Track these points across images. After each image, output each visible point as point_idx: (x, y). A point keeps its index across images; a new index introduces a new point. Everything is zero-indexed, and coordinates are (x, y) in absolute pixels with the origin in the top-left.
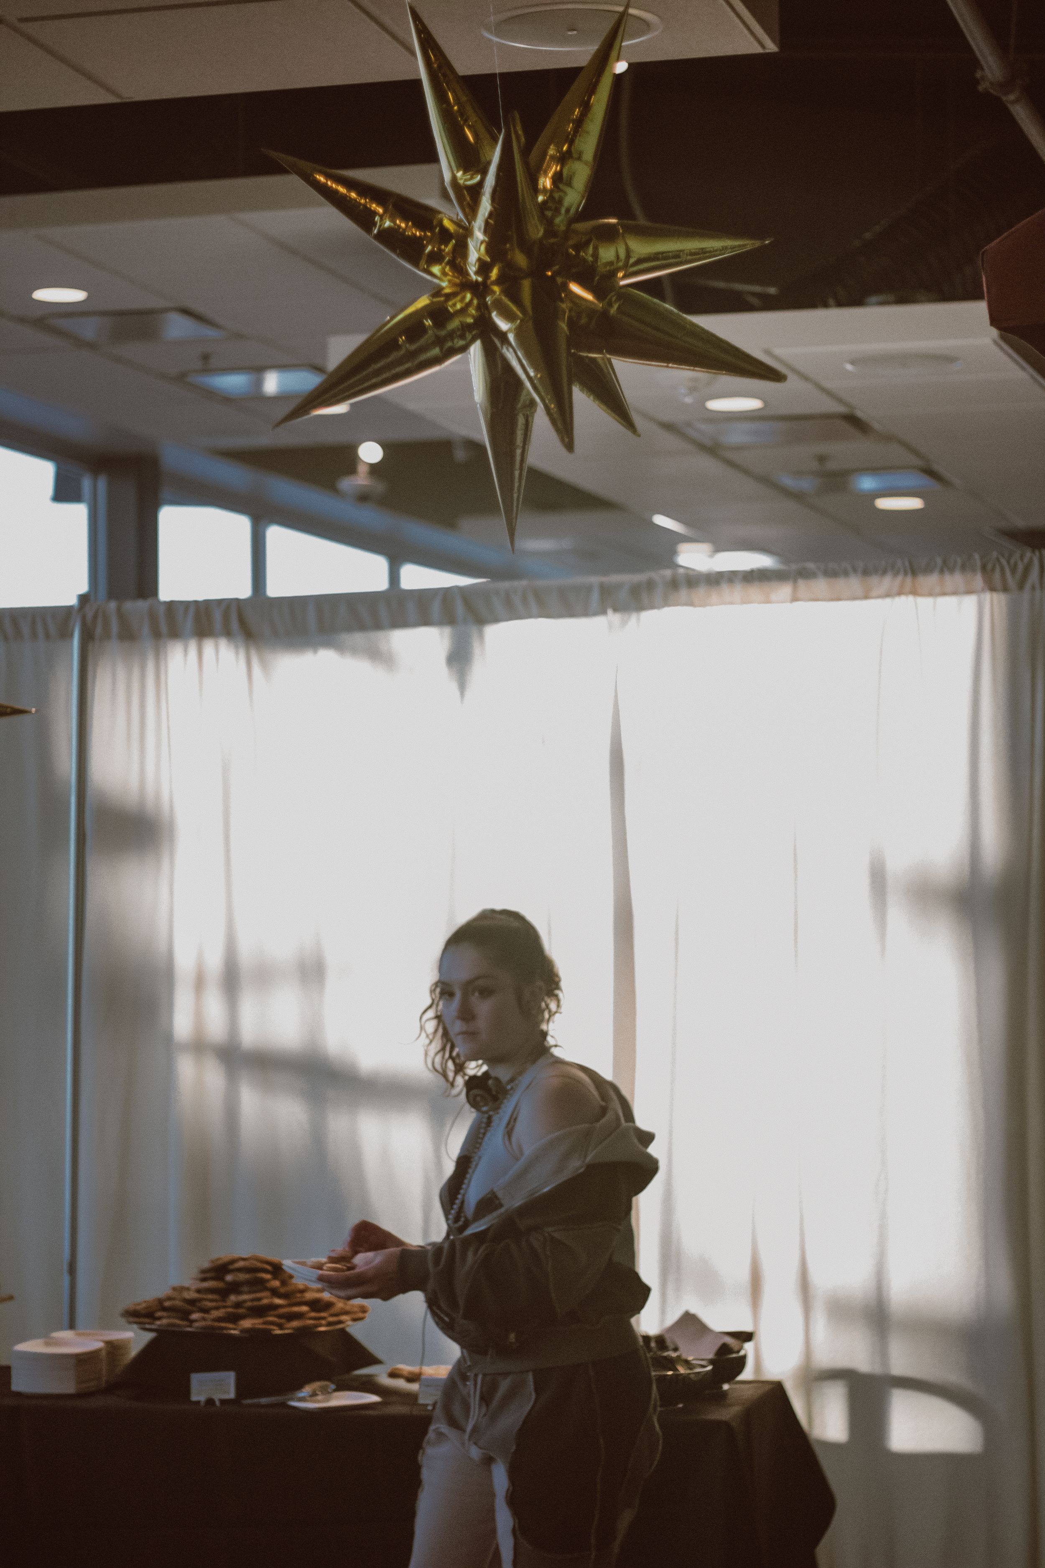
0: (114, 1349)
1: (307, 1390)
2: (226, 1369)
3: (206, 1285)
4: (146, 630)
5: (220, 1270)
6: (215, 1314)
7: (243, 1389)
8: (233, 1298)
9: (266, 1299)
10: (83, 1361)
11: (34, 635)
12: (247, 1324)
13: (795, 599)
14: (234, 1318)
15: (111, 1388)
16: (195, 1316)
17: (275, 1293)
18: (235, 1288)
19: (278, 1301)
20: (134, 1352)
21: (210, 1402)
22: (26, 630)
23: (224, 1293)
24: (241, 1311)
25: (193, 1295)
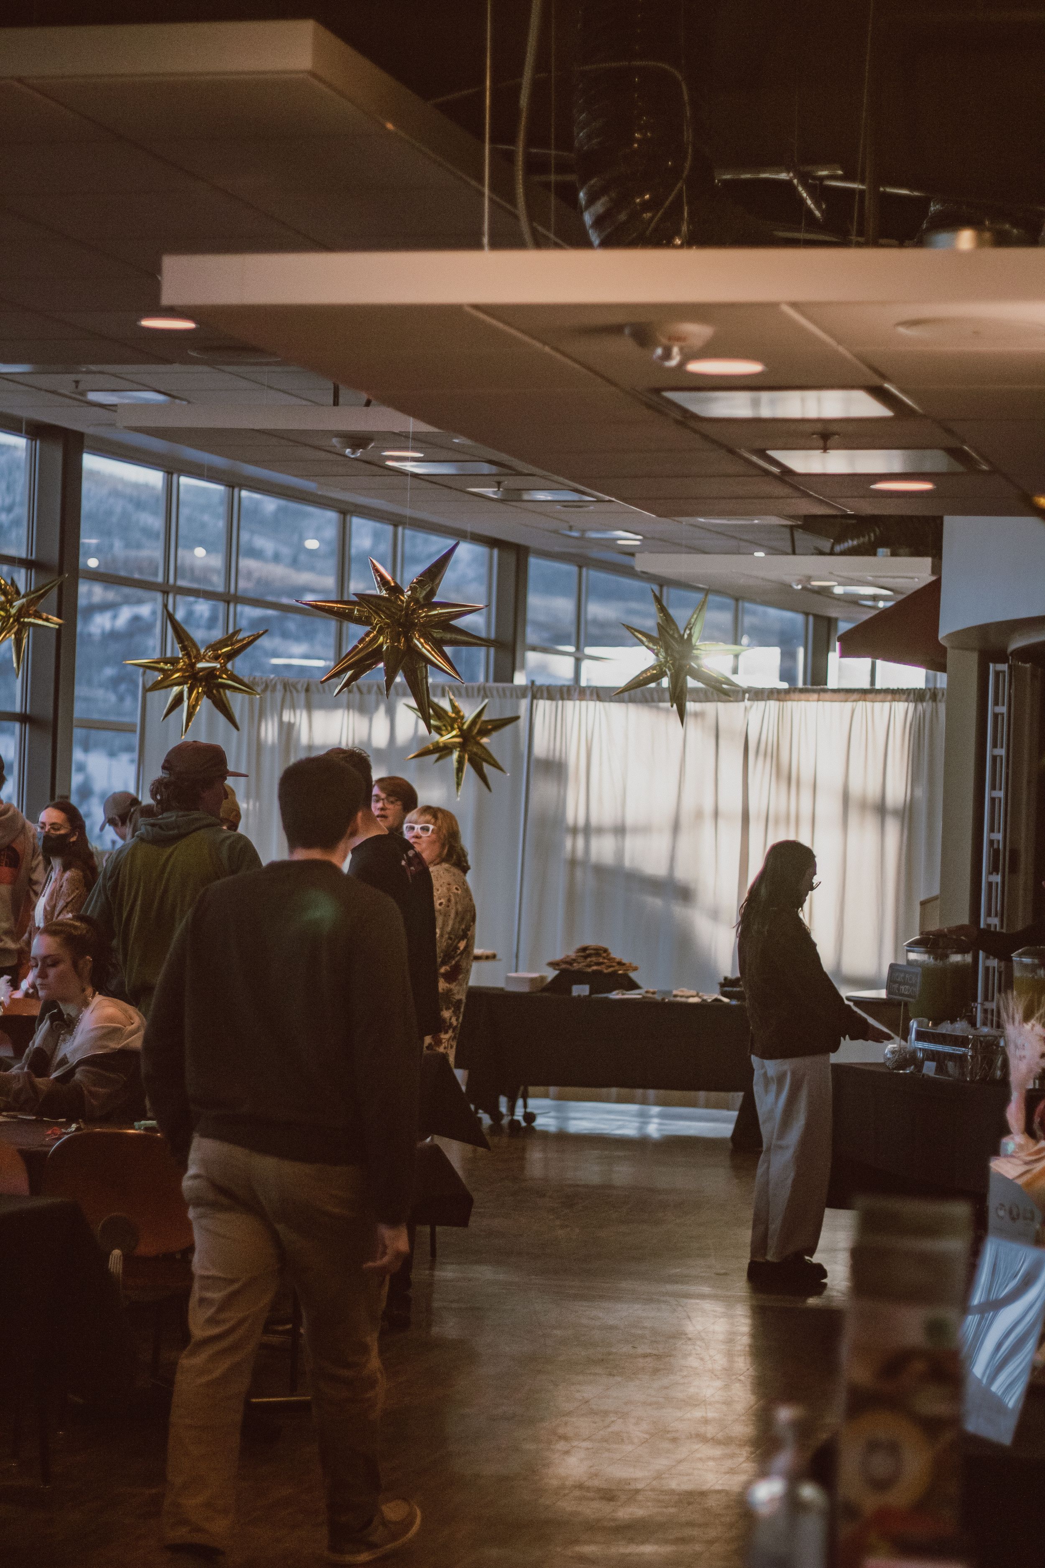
0: (542, 979)
1: (614, 993)
2: (585, 984)
3: (578, 954)
4: (558, 696)
5: (584, 949)
6: (583, 964)
7: (591, 993)
8: (589, 959)
9: (601, 960)
10: (532, 980)
11: (511, 695)
12: (595, 968)
13: (818, 700)
14: (589, 966)
15: (544, 989)
16: (575, 965)
17: (604, 958)
18: (589, 956)
19: (606, 961)
20: (549, 979)
21: (579, 996)
22: (508, 693)
23: (586, 957)
24: (592, 963)
25: (574, 958)
